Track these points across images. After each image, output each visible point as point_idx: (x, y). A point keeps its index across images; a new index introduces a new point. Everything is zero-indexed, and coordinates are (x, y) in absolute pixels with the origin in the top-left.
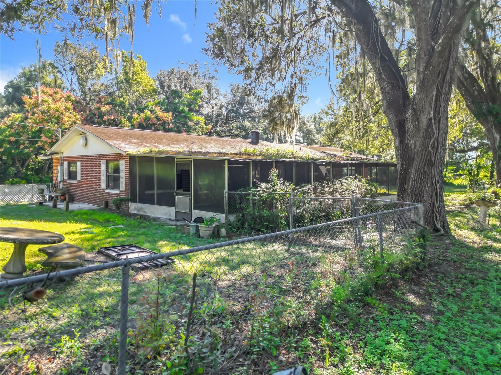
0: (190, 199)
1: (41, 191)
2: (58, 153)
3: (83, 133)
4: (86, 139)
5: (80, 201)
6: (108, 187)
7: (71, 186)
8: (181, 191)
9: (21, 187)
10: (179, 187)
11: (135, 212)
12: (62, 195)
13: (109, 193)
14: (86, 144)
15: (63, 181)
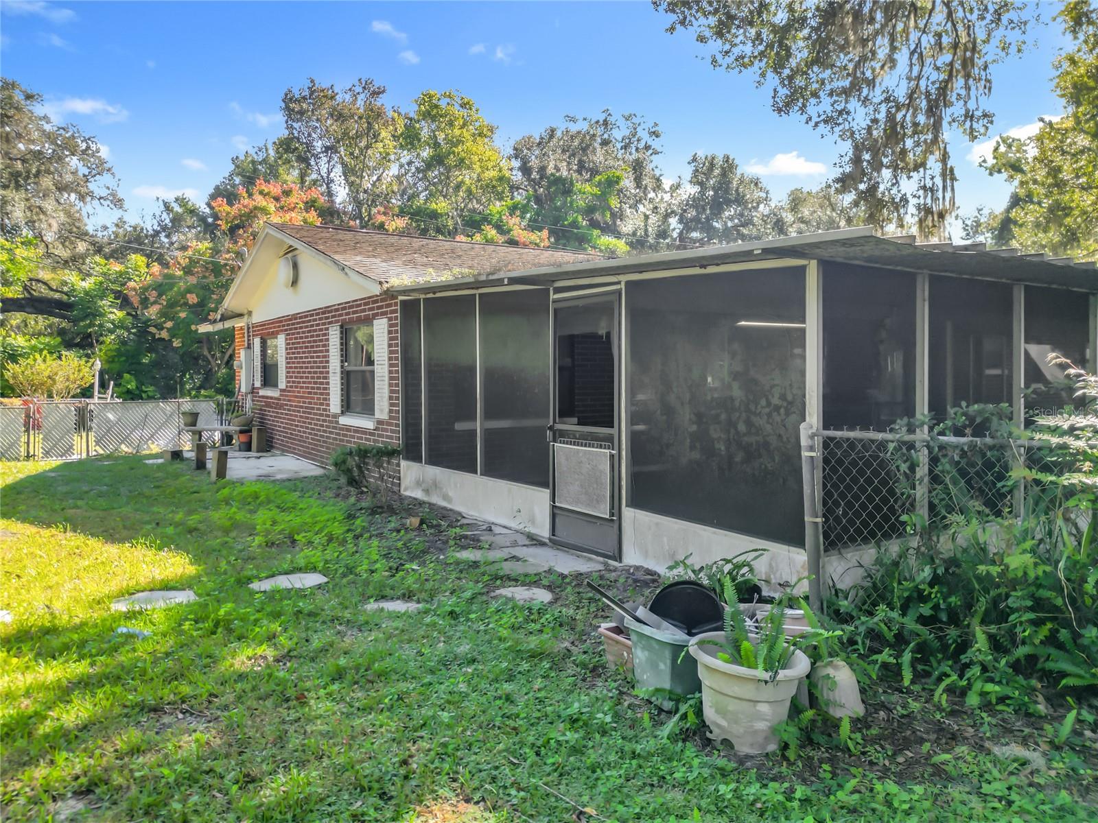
0: (614, 461)
1: (189, 420)
2: (240, 315)
3: (291, 250)
4: (295, 266)
5: (285, 451)
6: (347, 407)
7: (268, 405)
8: (570, 425)
9: (149, 407)
10: (565, 411)
11: (418, 494)
12: (241, 432)
13: (348, 428)
14: (295, 282)
15: (253, 391)
